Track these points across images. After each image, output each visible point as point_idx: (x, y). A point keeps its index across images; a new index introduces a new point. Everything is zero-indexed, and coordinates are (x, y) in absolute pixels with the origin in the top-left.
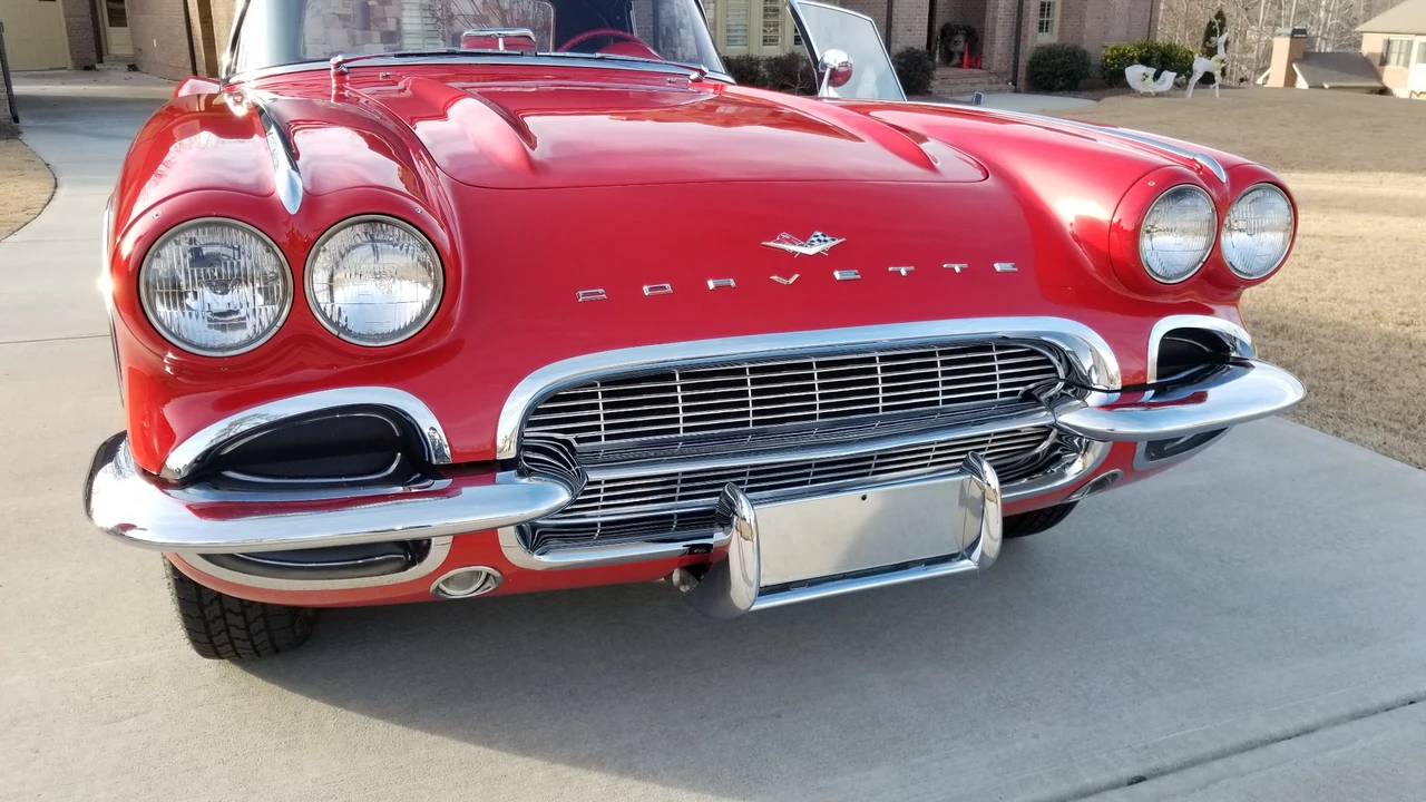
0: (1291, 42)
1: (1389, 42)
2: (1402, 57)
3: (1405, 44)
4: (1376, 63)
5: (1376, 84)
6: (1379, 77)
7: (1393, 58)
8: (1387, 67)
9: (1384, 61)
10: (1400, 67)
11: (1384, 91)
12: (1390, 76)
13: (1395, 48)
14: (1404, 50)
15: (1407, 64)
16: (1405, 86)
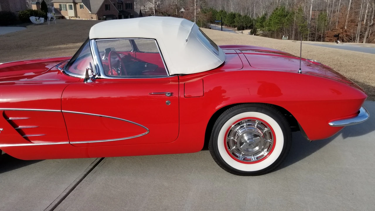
0: (37, 6)
1: (60, 5)
2: (65, 8)
3: (64, 5)
4: (59, 10)
5: (60, 15)
6: (60, 13)
7: (63, 8)
8: (61, 11)
9: (61, 10)
10: (65, 11)
11: (63, 17)
12: (63, 13)
13: (62, 6)
14: (65, 7)
15: (66, 10)
16: (68, 16)
